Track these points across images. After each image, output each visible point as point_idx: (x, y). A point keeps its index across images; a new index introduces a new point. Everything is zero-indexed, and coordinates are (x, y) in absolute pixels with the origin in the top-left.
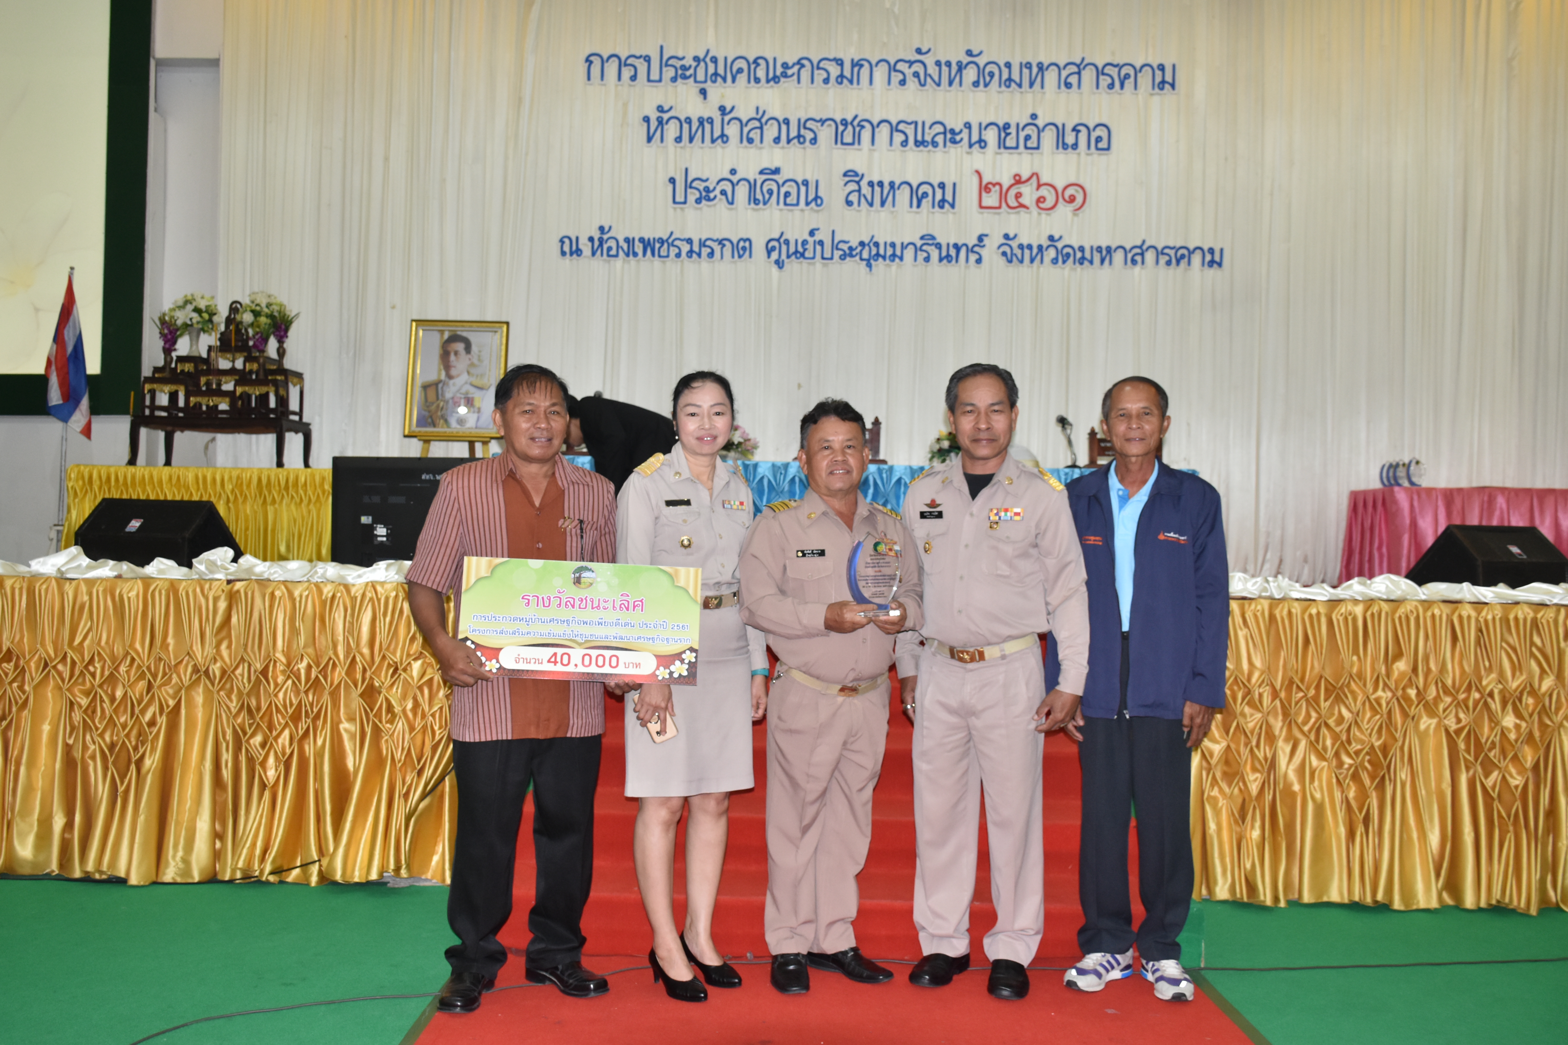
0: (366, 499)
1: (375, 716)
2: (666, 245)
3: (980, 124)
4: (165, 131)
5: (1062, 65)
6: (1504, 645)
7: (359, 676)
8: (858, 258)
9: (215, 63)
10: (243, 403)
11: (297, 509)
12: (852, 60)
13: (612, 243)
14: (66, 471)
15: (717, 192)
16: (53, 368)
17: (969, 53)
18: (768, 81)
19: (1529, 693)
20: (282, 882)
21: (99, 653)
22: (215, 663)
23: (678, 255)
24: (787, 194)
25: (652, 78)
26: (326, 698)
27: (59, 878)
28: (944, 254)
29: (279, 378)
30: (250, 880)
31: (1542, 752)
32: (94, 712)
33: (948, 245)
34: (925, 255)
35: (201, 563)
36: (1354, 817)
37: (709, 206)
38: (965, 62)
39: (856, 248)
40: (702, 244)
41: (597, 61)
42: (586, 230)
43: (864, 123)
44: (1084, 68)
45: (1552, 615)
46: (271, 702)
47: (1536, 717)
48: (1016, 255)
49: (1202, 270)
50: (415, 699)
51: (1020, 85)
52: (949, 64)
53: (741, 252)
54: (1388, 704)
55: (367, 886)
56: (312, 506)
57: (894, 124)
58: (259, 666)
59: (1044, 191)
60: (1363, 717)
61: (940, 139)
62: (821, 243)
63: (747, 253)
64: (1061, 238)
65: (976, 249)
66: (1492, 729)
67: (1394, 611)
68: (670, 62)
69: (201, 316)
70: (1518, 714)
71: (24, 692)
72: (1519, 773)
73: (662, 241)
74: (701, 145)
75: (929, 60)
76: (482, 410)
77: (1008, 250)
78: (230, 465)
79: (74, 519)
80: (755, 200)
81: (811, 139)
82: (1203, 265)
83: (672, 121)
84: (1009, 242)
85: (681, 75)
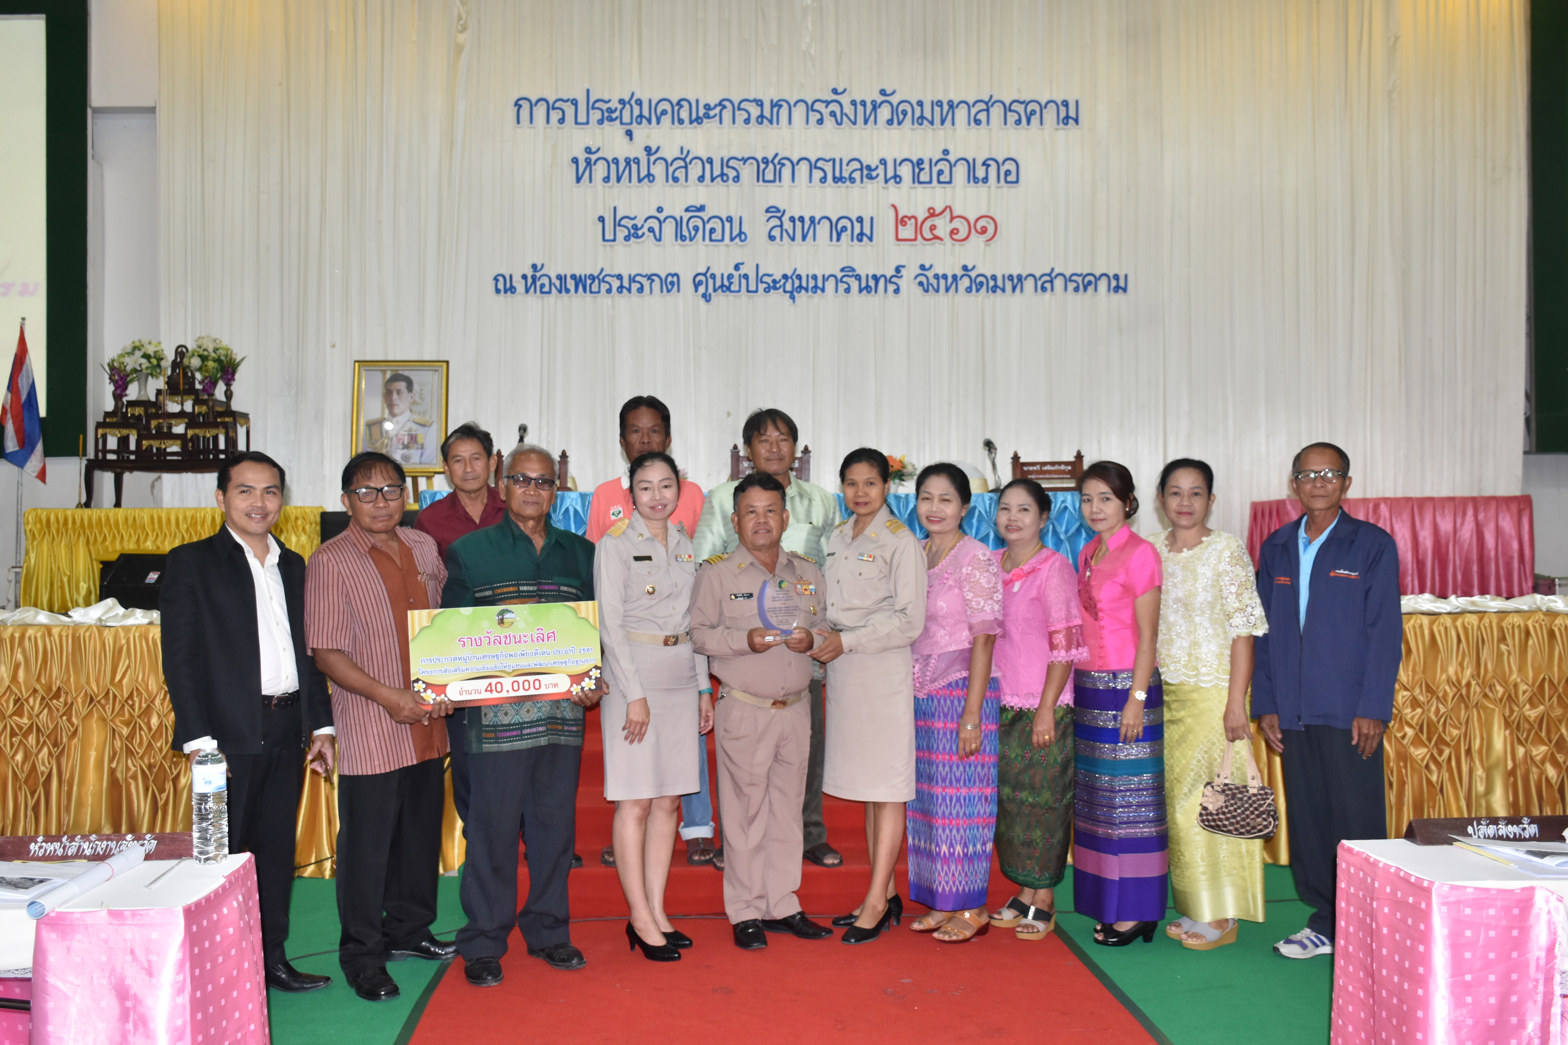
2: (597, 281)
3: (895, 160)
4: (104, 178)
5: (971, 103)
8: (781, 290)
9: (151, 111)
10: (193, 445)
12: (772, 101)
13: (545, 281)
14: (23, 515)
15: (645, 229)
16: (9, 416)
17: (883, 92)
18: (691, 122)
23: (609, 291)
24: (712, 231)
25: (579, 120)
28: (863, 285)
29: (227, 419)
32: (134, 738)
33: (867, 276)
34: (846, 286)
37: (638, 243)
38: (879, 101)
39: (780, 280)
40: (632, 280)
41: (526, 105)
42: (519, 268)
43: (783, 161)
44: (992, 105)
48: (932, 285)
49: (1109, 295)
51: (932, 123)
52: (863, 103)
53: (670, 287)
59: (957, 223)
61: (857, 175)
62: (746, 277)
63: (676, 287)
64: (974, 267)
65: (894, 280)
68: (597, 105)
69: (150, 362)
71: (73, 725)
73: (593, 278)
74: (628, 184)
75: (845, 100)
76: (425, 446)
77: (924, 280)
78: (177, 505)
79: (33, 561)
80: (682, 236)
81: (734, 178)
82: (1109, 290)
83: (600, 162)
84: (925, 273)
85: (607, 117)
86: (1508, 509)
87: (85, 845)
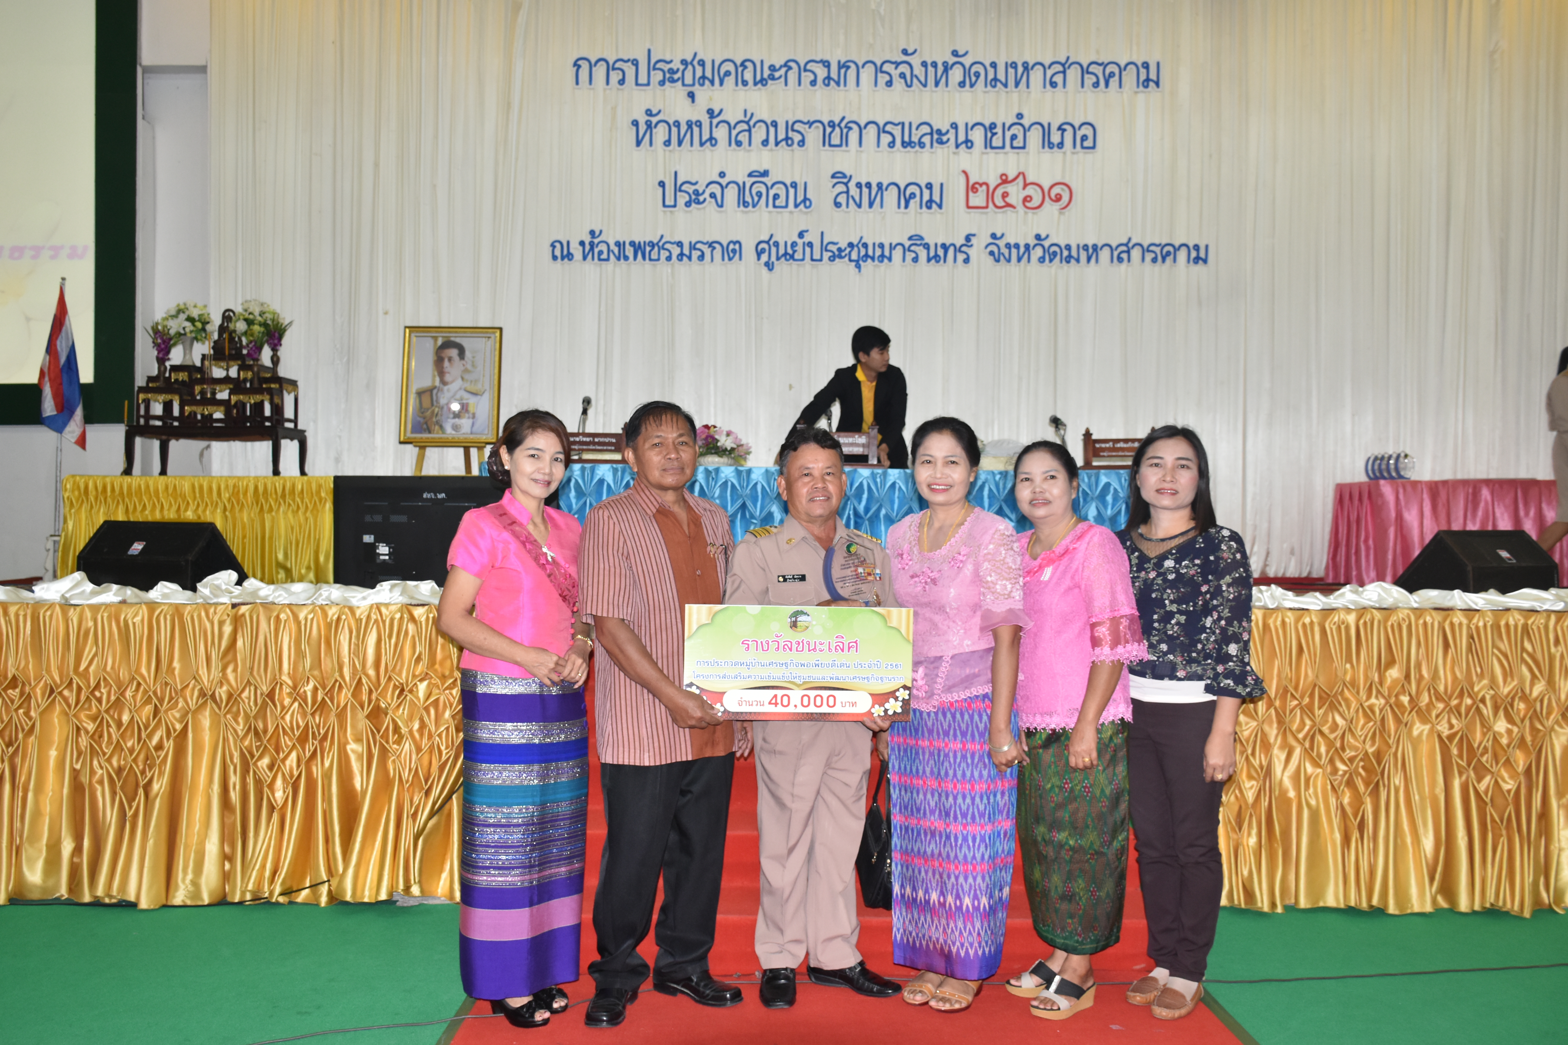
0: (368, 518)
1: (382, 737)
2: (656, 248)
3: (967, 124)
4: (154, 138)
5: (1047, 65)
6: (1496, 651)
7: (365, 698)
8: (847, 259)
9: (202, 69)
10: (238, 411)
11: (294, 517)
12: (839, 62)
13: (603, 247)
14: (62, 482)
15: (707, 195)
16: (47, 379)
17: (955, 53)
18: (755, 84)
19: (1521, 699)
20: (291, 903)
21: (105, 679)
22: (221, 687)
23: (669, 258)
24: (776, 197)
25: (640, 82)
26: (333, 719)
27: (69, 903)
28: (932, 254)
29: (273, 386)
30: (261, 902)
31: (1533, 757)
32: (101, 736)
33: (936, 245)
34: (913, 255)
35: (205, 587)
36: (1349, 823)
37: (698, 209)
38: (950, 63)
39: (845, 249)
40: (693, 247)
41: (585, 65)
42: (577, 234)
43: (851, 125)
44: (1069, 67)
45: (1542, 621)
46: (278, 725)
47: (1527, 721)
48: (1003, 254)
49: (1187, 267)
50: (422, 720)
51: (1006, 85)
52: (935, 65)
53: (731, 255)
54: (1381, 711)
55: (377, 905)
56: (308, 514)
57: (881, 125)
58: (265, 689)
59: (1030, 191)
60: (1357, 723)
61: (926, 140)
62: (810, 245)
63: (737, 255)
64: (1047, 236)
65: (964, 249)
66: (1484, 734)
67: (1386, 620)
68: (658, 66)
69: (194, 326)
70: (1510, 719)
71: (30, 718)
72: (1511, 777)
73: (652, 245)
74: (690, 148)
75: (915, 61)
77: (995, 249)
78: (226, 473)
79: (70, 528)
80: (744, 202)
81: (799, 142)
82: (1189, 261)
83: (661, 124)
84: (997, 242)
85: (669, 78)
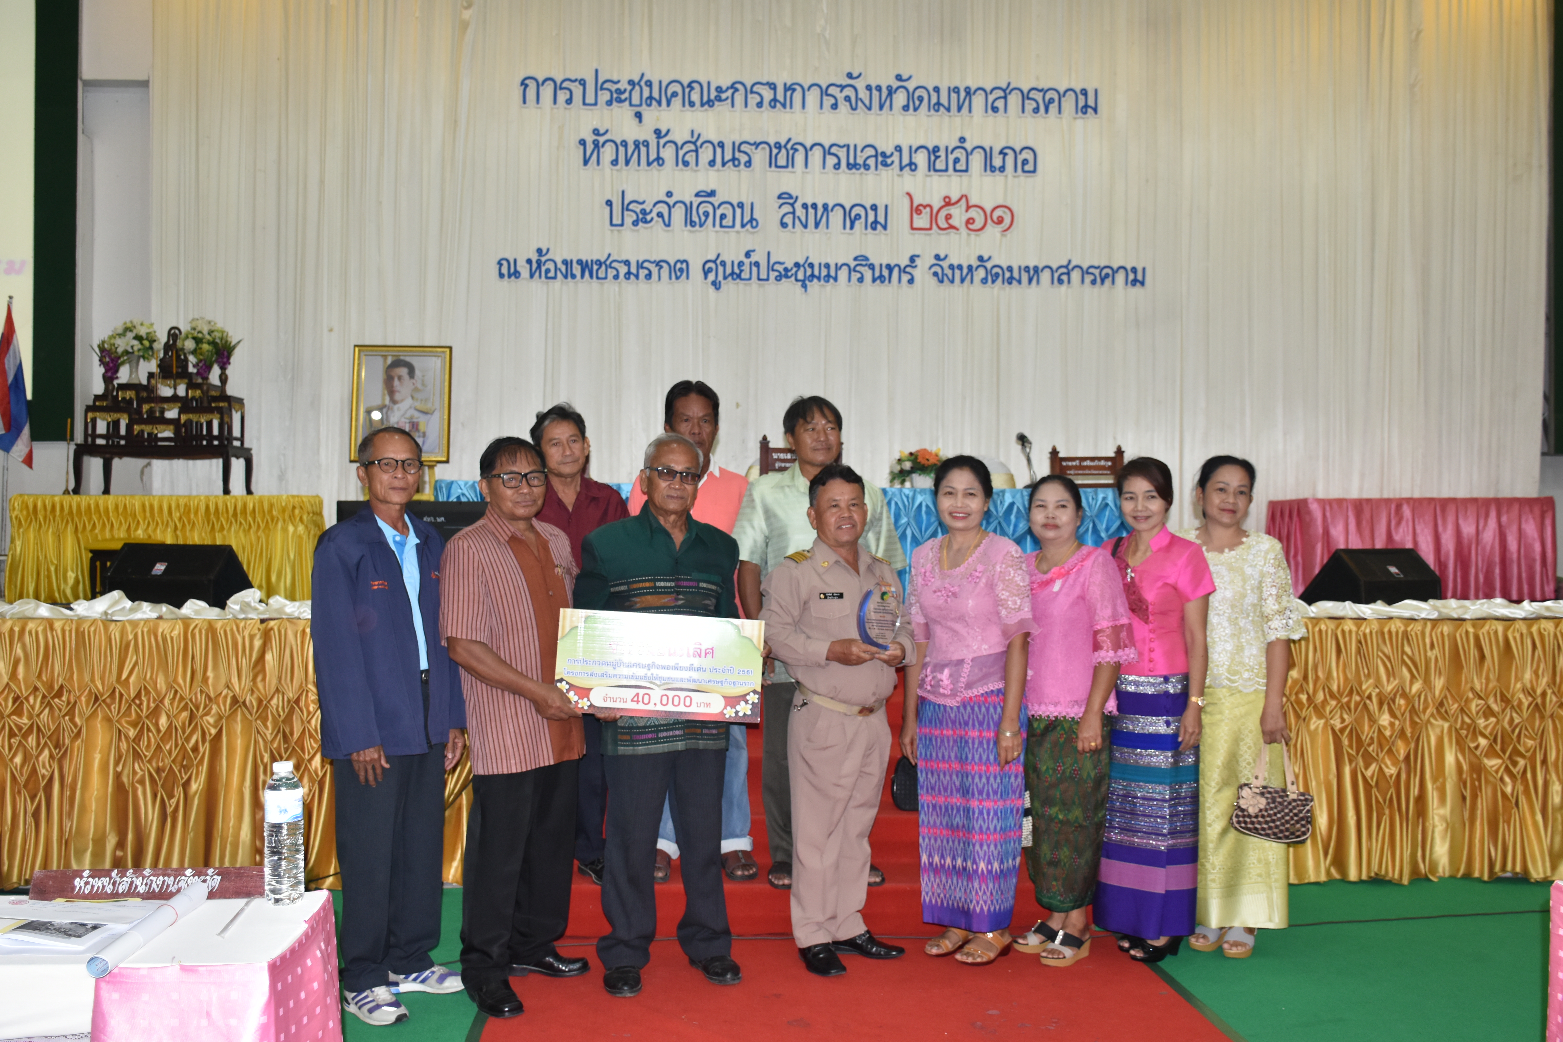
2: (603, 267)
3: (911, 148)
4: (93, 152)
5: (988, 90)
6: (1380, 654)
8: (793, 278)
9: (144, 84)
10: (186, 431)
11: (245, 536)
12: (785, 84)
13: (550, 265)
14: (8, 502)
15: (654, 214)
17: (899, 77)
18: (702, 105)
19: (1401, 696)
21: (145, 687)
22: (252, 695)
23: (616, 277)
25: (587, 101)
28: (877, 274)
29: (221, 404)
31: (1413, 745)
32: (141, 740)
33: (881, 265)
34: (859, 275)
35: (233, 604)
37: (646, 228)
38: (895, 87)
39: (792, 269)
40: (640, 266)
41: (532, 85)
42: (524, 252)
43: (796, 146)
44: (1010, 93)
45: (1420, 628)
46: (304, 729)
47: (1407, 714)
48: (946, 275)
49: (1125, 289)
51: (949, 110)
52: (879, 89)
53: (679, 274)
56: (260, 533)
58: (292, 696)
59: (973, 213)
61: (871, 162)
62: (757, 264)
63: (685, 274)
64: (990, 258)
65: (908, 269)
66: (1371, 727)
68: (606, 86)
69: (142, 344)
70: (1392, 714)
71: (75, 725)
72: (1394, 764)
73: (600, 263)
74: (637, 168)
75: (860, 84)
76: (429, 433)
77: (939, 270)
78: (168, 492)
79: (19, 548)
80: (691, 222)
81: (746, 162)
82: (1127, 283)
83: (608, 144)
84: (940, 263)
85: (617, 98)
86: (1531, 511)
87: (138, 881)
